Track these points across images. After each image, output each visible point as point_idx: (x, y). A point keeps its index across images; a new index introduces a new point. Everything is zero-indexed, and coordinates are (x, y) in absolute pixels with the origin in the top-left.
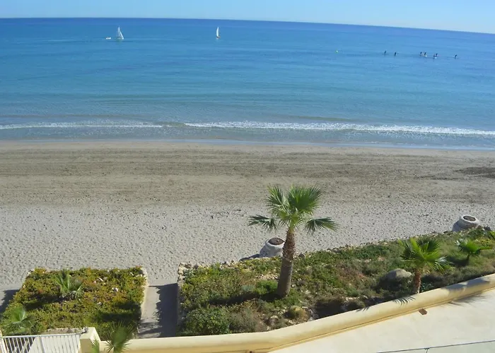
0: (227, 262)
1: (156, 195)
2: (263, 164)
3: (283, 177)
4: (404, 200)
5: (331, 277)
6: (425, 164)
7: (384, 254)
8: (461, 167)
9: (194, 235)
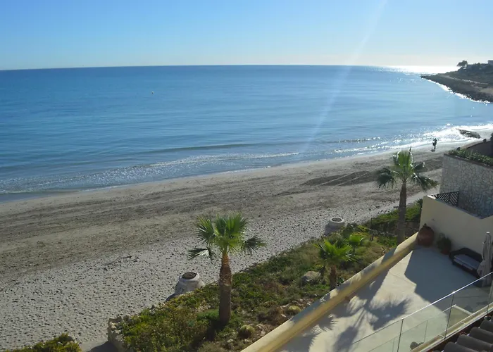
0: (155, 306)
1: (30, 260)
2: (130, 208)
3: (156, 217)
4: (273, 217)
5: (258, 294)
6: (275, 183)
7: (289, 264)
8: (303, 181)
9: (96, 291)
